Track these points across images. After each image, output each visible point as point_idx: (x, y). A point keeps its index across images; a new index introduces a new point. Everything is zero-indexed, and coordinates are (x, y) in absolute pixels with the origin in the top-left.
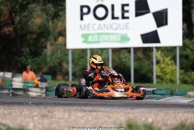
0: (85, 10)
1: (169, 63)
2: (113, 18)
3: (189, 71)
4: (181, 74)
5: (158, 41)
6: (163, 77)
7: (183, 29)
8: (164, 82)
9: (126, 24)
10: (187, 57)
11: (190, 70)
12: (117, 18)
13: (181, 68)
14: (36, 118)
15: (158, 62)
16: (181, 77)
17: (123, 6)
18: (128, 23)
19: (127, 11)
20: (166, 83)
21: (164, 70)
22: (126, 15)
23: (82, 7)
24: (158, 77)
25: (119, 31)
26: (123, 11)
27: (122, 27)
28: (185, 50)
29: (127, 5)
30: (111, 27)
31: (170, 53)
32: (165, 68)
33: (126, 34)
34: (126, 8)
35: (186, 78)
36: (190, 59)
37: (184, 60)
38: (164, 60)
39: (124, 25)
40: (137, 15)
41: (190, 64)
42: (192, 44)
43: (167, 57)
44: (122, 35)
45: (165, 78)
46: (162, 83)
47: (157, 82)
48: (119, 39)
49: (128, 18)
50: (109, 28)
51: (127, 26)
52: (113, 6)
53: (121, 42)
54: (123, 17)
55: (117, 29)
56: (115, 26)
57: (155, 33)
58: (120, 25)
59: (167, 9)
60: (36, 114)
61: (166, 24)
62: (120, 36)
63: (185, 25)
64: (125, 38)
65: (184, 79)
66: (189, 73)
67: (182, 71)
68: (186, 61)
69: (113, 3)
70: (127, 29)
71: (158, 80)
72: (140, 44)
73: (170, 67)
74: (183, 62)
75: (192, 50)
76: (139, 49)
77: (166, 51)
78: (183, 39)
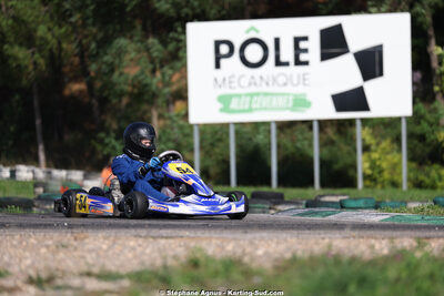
0: (224, 49)
1: (388, 149)
2: (278, 63)
3: (427, 164)
4: (410, 170)
5: (366, 108)
6: (377, 176)
7: (414, 84)
8: (379, 186)
9: (304, 75)
10: (422, 138)
11: (429, 162)
12: (287, 64)
13: (411, 159)
14: (43, 250)
15: (366, 149)
16: (412, 175)
17: (297, 40)
18: (307, 74)
19: (306, 51)
20: (383, 187)
21: (378, 163)
22: (303, 57)
23: (218, 44)
24: (366, 177)
25: (290, 89)
26: (298, 50)
27: (295, 81)
28: (419, 123)
29: (306, 39)
30: (275, 80)
31: (389, 130)
32: (380, 159)
33: (305, 95)
34: (303, 45)
35: (422, 177)
36: (428, 141)
37: (416, 142)
38: (378, 144)
39: (299, 76)
40: (324, 57)
41: (428, 150)
42: (430, 112)
43: (383, 137)
44: (295, 96)
45: (380, 180)
46: (373, 187)
47: (366, 187)
48: (291, 104)
49: (306, 63)
50: (271, 83)
51: (304, 79)
52: (277, 41)
53: (293, 109)
54: (298, 62)
55: (285, 84)
56: (282, 80)
57: (360, 91)
58: (291, 76)
59: (381, 46)
60: (50, 242)
61: (381, 74)
62: (291, 98)
63: (419, 75)
64: (301, 102)
65: (417, 179)
66: (427, 168)
67: (414, 165)
68: (421, 145)
69: (277, 36)
70: (305, 85)
71: (368, 183)
72: (330, 113)
73: (389, 157)
74: (416, 146)
75: (431, 125)
76: (331, 122)
77: (382, 127)
78: (414, 103)
